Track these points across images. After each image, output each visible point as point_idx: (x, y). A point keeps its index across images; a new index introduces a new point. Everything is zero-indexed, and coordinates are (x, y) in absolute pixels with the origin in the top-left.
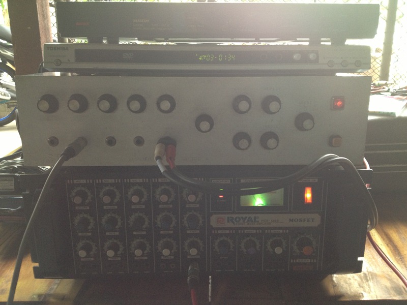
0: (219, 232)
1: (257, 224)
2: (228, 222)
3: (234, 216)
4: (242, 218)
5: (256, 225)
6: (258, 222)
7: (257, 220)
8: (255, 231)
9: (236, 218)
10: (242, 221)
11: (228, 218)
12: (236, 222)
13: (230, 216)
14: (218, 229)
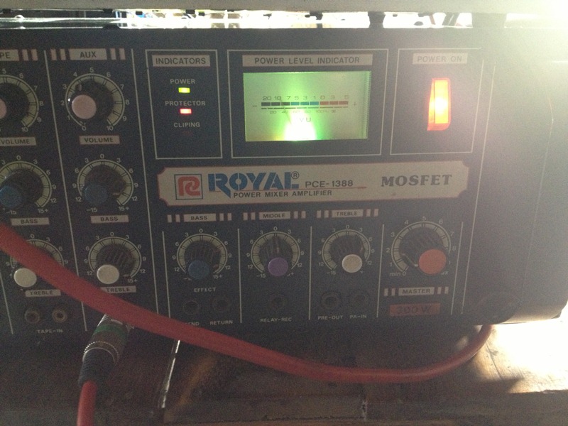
0: (187, 218)
1: (294, 194)
2: (212, 189)
3: (229, 171)
4: (251, 176)
5: (290, 198)
6: (296, 186)
7: (293, 182)
8: (287, 215)
9: (235, 177)
10: (250, 185)
11: (211, 177)
12: (233, 191)
13: (215, 170)
14: (183, 210)
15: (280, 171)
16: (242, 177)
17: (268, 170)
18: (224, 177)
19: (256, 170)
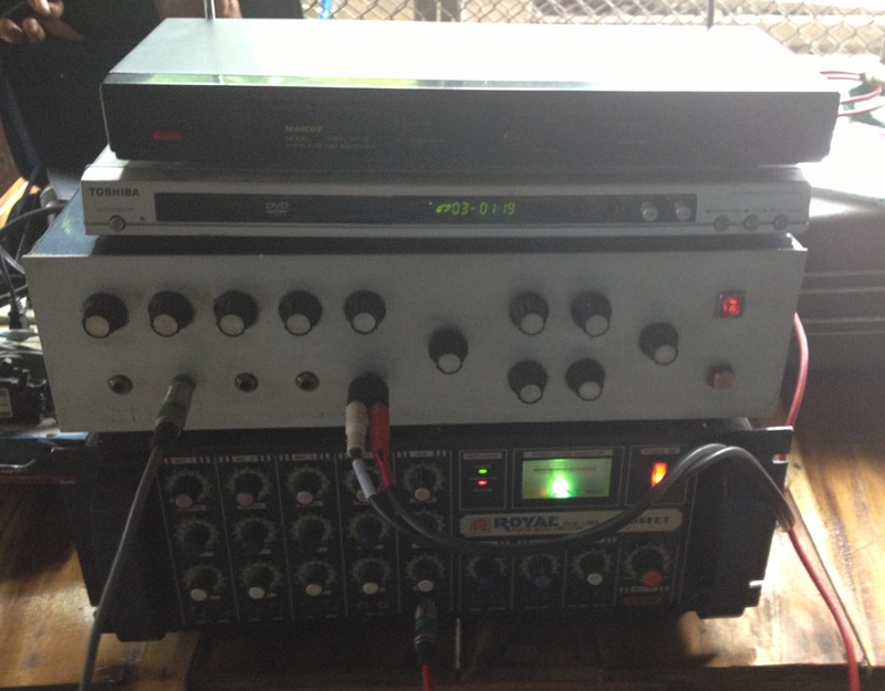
1: (555, 529)
2: (497, 526)
3: (509, 516)
4: (525, 519)
5: (552, 531)
6: (557, 525)
7: (555, 522)
9: (513, 519)
10: (524, 525)
11: (496, 519)
12: (511, 528)
13: (500, 516)
15: (546, 516)
16: (518, 519)
17: (537, 515)
18: (505, 520)
19: (528, 515)
